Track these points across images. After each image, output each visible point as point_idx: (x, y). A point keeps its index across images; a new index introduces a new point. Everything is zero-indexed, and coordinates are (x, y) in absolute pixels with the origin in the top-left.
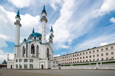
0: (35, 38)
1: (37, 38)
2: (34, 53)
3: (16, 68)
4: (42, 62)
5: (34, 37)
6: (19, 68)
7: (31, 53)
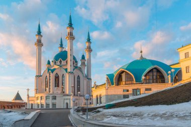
0: (61, 62)
1: (63, 61)
2: (58, 86)
3: (37, 108)
4: (67, 99)
5: (59, 60)
6: (40, 108)
7: (55, 86)
